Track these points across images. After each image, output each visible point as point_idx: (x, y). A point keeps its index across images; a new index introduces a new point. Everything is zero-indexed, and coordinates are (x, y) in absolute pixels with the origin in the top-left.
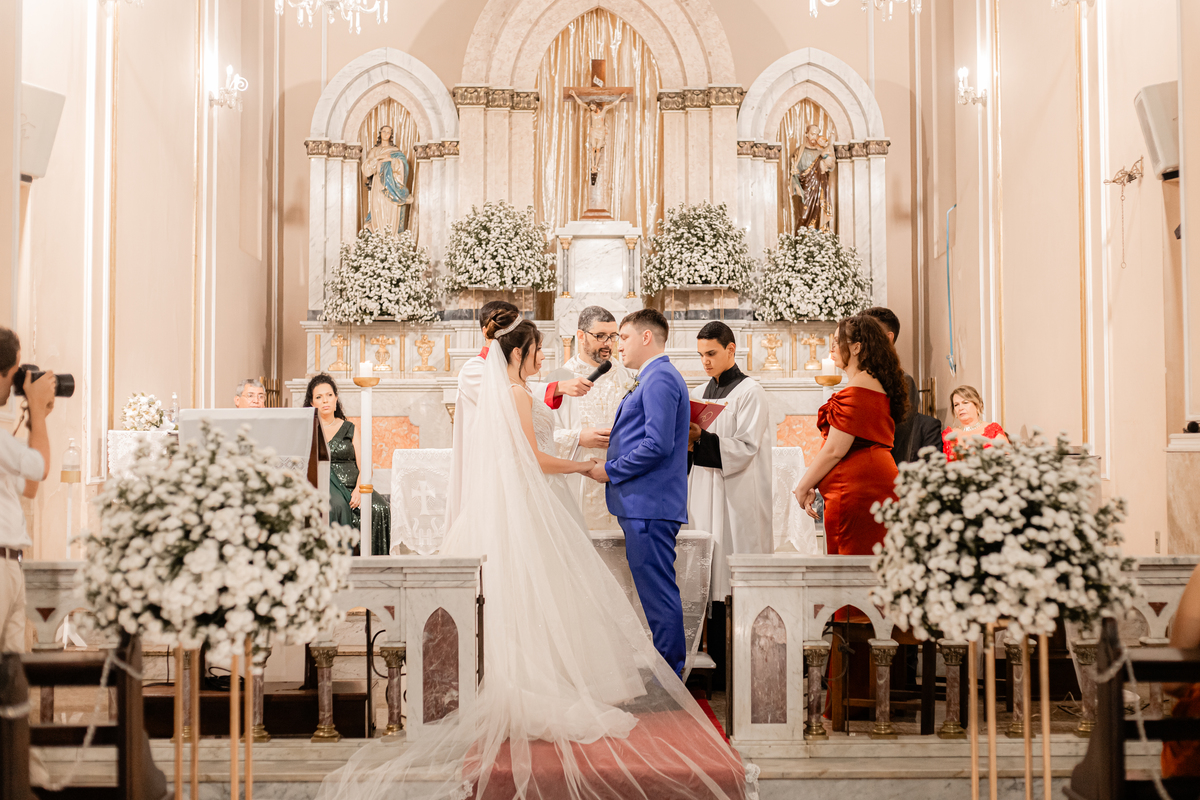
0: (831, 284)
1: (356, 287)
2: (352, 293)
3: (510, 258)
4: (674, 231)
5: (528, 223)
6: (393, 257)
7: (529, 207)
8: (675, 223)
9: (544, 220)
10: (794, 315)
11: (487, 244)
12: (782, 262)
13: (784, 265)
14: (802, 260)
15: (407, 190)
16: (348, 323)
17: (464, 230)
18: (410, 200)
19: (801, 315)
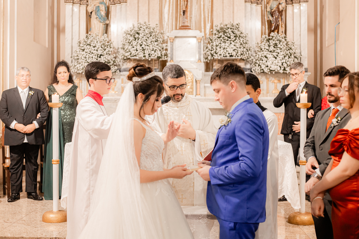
0: (284, 57)
1: (83, 58)
2: (81, 61)
3: (148, 46)
4: (218, 34)
5: (155, 31)
6: (98, 45)
7: (157, 24)
8: (218, 31)
9: (163, 30)
10: (269, 70)
11: (138, 40)
12: (264, 48)
13: (264, 49)
14: (272, 47)
15: (106, 18)
16: (79, 73)
17: (129, 34)
18: (107, 22)
19: (272, 70)
